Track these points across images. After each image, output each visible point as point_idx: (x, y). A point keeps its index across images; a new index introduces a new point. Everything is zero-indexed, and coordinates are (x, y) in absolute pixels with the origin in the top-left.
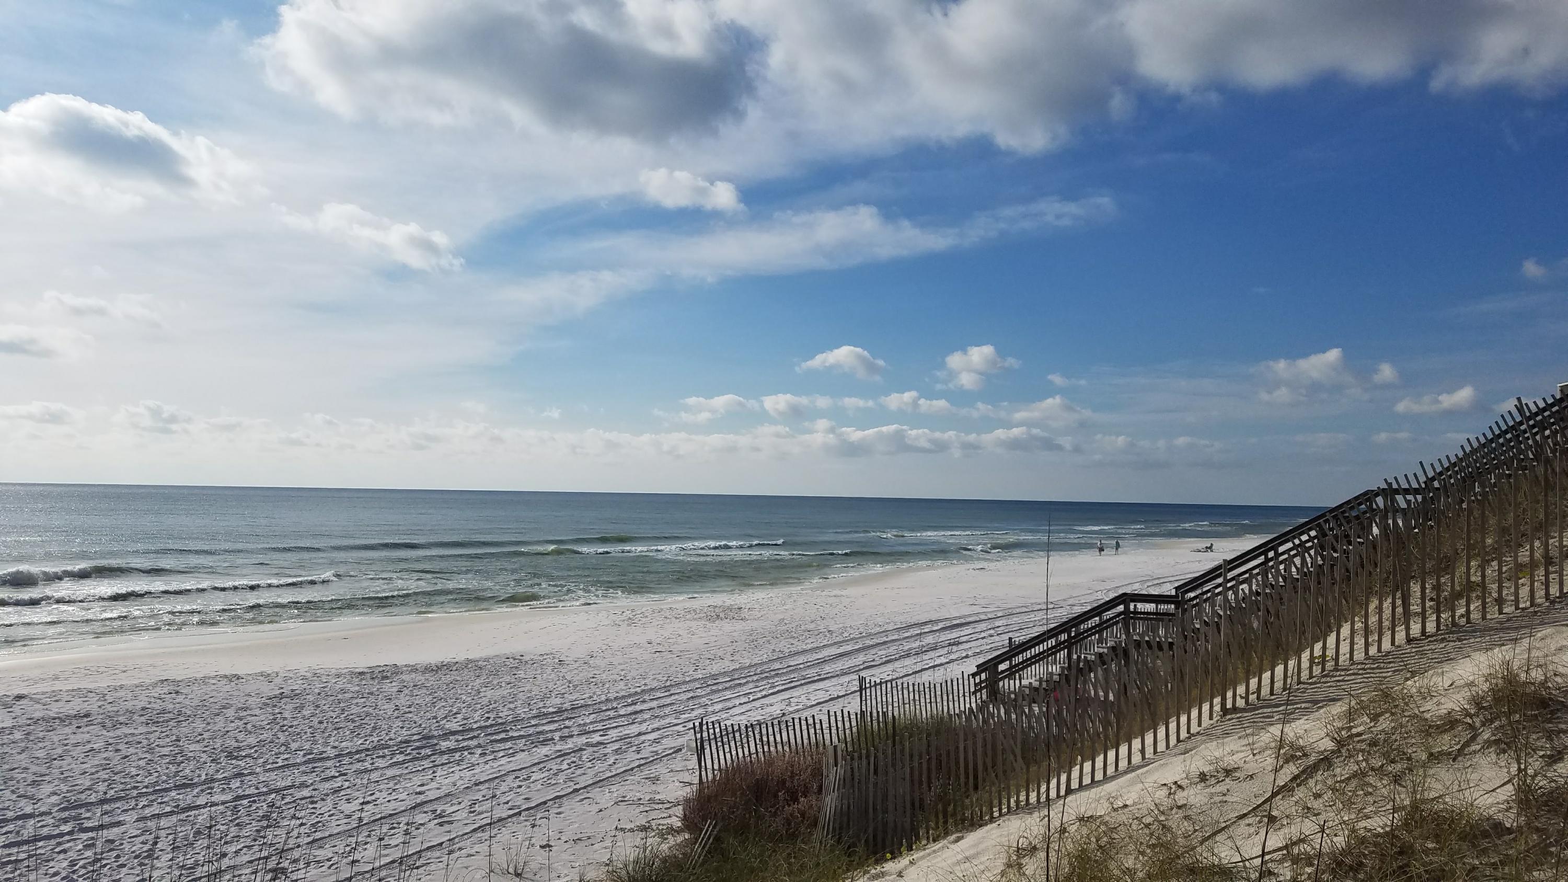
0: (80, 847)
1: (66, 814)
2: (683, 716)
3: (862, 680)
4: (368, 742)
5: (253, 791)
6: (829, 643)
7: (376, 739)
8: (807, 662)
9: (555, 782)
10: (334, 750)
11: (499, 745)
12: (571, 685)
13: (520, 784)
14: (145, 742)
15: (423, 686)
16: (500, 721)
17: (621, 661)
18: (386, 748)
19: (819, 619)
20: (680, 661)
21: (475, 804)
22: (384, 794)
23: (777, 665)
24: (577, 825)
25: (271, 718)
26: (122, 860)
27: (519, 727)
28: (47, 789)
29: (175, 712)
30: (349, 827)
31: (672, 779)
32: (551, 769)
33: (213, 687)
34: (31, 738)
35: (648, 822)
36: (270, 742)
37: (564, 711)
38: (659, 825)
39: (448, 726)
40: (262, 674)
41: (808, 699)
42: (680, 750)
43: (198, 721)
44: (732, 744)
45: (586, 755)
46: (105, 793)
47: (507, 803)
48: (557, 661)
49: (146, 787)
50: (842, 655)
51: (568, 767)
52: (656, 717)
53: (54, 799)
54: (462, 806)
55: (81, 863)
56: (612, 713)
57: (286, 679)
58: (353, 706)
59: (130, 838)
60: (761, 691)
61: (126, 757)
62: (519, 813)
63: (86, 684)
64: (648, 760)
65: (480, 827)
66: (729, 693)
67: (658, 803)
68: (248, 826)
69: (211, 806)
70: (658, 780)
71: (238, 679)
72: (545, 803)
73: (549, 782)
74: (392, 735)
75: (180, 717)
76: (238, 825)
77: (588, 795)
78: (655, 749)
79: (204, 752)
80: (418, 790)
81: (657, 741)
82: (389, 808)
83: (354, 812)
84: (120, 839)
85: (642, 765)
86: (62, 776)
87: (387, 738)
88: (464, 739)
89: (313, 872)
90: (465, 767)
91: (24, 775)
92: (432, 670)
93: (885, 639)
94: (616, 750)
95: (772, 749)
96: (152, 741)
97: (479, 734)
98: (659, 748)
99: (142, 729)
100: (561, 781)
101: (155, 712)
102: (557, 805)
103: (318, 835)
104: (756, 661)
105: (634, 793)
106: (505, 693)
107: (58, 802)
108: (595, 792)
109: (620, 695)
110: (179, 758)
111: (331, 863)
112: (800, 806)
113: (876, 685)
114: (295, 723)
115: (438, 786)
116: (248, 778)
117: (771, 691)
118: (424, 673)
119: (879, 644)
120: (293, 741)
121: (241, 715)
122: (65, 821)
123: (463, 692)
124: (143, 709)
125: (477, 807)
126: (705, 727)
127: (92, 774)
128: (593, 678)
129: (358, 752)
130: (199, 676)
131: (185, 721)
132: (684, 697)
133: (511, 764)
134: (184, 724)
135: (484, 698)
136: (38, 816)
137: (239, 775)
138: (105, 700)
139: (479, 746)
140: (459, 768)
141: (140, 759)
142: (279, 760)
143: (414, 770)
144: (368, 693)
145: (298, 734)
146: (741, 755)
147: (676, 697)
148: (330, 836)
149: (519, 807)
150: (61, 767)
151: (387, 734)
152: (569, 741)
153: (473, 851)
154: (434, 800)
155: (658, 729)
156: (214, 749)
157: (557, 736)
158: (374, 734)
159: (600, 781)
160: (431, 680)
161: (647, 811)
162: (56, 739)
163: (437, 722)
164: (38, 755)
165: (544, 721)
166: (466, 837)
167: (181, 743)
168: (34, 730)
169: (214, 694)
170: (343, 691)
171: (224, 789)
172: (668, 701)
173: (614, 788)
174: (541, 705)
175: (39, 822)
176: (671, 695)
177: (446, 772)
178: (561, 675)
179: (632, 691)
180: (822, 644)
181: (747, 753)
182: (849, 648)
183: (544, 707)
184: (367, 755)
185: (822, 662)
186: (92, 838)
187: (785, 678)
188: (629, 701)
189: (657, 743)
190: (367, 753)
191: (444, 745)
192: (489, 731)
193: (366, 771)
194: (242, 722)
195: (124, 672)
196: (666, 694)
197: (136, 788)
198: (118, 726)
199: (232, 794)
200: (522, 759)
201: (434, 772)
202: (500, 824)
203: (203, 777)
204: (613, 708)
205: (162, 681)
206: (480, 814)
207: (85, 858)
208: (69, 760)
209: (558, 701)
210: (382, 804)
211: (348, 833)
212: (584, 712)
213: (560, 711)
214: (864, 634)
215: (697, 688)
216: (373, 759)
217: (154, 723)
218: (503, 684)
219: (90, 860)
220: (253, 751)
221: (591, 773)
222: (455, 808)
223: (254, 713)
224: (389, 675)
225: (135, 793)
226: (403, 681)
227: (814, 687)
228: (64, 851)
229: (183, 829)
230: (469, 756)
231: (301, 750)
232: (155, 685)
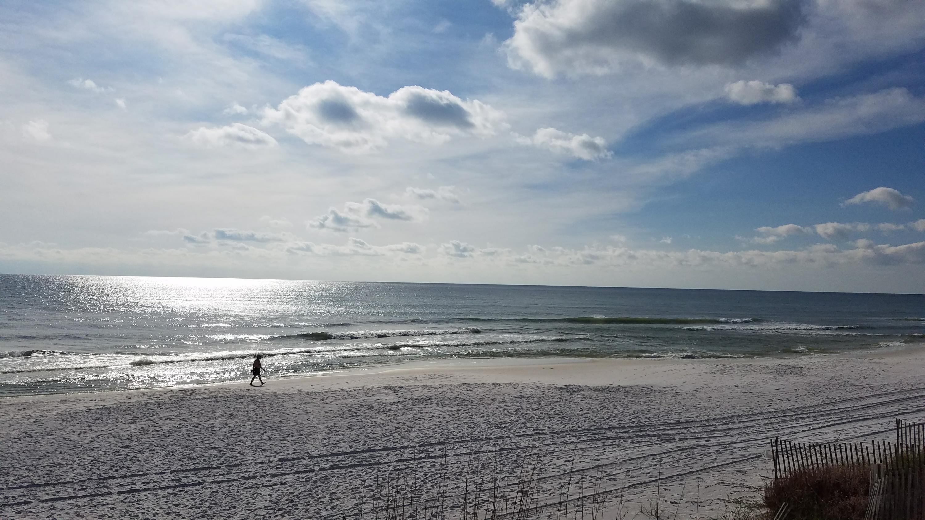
0: (429, 466)
1: (422, 448)
2: (762, 435)
3: (898, 422)
4: (567, 427)
5: (509, 447)
6: (871, 395)
7: (571, 426)
8: (853, 407)
9: (678, 465)
10: (549, 429)
11: (641, 438)
12: (684, 408)
13: (656, 463)
14: (457, 415)
15: (595, 399)
16: (641, 424)
17: (717, 396)
18: (577, 432)
19: (862, 378)
20: (758, 400)
21: (629, 471)
22: (577, 458)
23: (831, 408)
24: (692, 493)
25: (517, 408)
26: (448, 476)
27: (653, 429)
28: (414, 435)
29: (470, 400)
30: (559, 474)
31: (756, 474)
32: (674, 457)
33: (488, 389)
34: (406, 408)
35: (740, 498)
36: (516, 421)
37: (681, 423)
38: (748, 501)
39: (610, 424)
40: (511, 384)
41: (855, 432)
42: (761, 456)
43: (481, 407)
44: (799, 455)
45: (697, 451)
46: (439, 440)
47: (649, 473)
48: (674, 392)
49: (458, 438)
50: (881, 404)
51: (685, 457)
52: (743, 433)
53: (417, 440)
54: (622, 471)
55: (430, 474)
56: (712, 428)
57: (523, 388)
58: (558, 406)
59: (451, 464)
60: (818, 423)
61: (448, 422)
62: (656, 481)
63: (429, 383)
64: (739, 460)
65: (633, 485)
66: (794, 423)
67: (747, 488)
68: (507, 465)
69: (489, 452)
70: (745, 473)
71: (499, 386)
72: (672, 477)
73: (674, 464)
74: (580, 425)
75: (473, 404)
76: (502, 464)
77: (699, 476)
78: (743, 453)
79: (484, 423)
80: (596, 458)
81: (743, 448)
82: (580, 466)
83: (561, 465)
84: (447, 464)
85: (735, 462)
86: (420, 429)
87: (577, 426)
88: (620, 432)
89: (542, 496)
90: (622, 448)
91: (404, 427)
92: (600, 390)
93: (916, 395)
94: (717, 451)
95: (829, 462)
96: (460, 415)
97: (630, 431)
98: (746, 453)
99: (455, 408)
100: (682, 465)
101: (461, 400)
102: (679, 479)
103: (543, 476)
104: (814, 403)
105: (730, 479)
106: (643, 408)
107: (419, 442)
108: (703, 475)
109: (717, 417)
110: (473, 425)
111: (550, 492)
112: (851, 502)
113: (910, 426)
114: (528, 412)
115: (607, 457)
116: (506, 439)
117: (826, 424)
118: (595, 391)
119: (911, 398)
120: (528, 422)
121: (502, 405)
122: (422, 451)
123: (618, 405)
124: (455, 398)
125: (630, 473)
126: (779, 443)
127: (433, 429)
128: (699, 405)
129: (562, 432)
130: (480, 383)
131: (475, 406)
132: (762, 423)
133: (649, 451)
134: (475, 407)
135: (631, 410)
136: (410, 448)
137: (502, 437)
138: (438, 392)
139: (629, 437)
140: (618, 448)
141: (455, 424)
142: (521, 431)
143: (593, 446)
144: (565, 400)
145: (530, 418)
146: (805, 463)
147: (756, 422)
148: (549, 477)
149: (656, 477)
150: (419, 424)
151: (577, 424)
152: (685, 441)
153: (629, 499)
154: (605, 465)
155: (745, 441)
156: (489, 422)
157: (677, 438)
158: (570, 423)
159: (707, 469)
160: (599, 396)
161: (739, 491)
162: (417, 409)
163: (604, 420)
164: (409, 417)
165: (669, 428)
166: (625, 489)
167: (473, 417)
168: (407, 404)
169: (488, 393)
170: (552, 397)
171: (495, 444)
172: (751, 424)
173: (716, 474)
174: (666, 418)
175: (410, 450)
176: (753, 420)
177: (611, 450)
178: (678, 401)
179: (726, 415)
180: (865, 395)
181: (810, 463)
182: (887, 399)
183: (668, 419)
184: (567, 434)
185: (865, 408)
186: (434, 462)
187: (837, 416)
188: (724, 421)
189: (744, 450)
190: (567, 433)
191: (609, 434)
192: (635, 429)
193: (567, 443)
194: (502, 409)
195: (446, 378)
196: (749, 419)
197: (453, 438)
198: (444, 406)
199: (499, 447)
200: (656, 449)
201: (604, 449)
202: (645, 485)
203: (485, 436)
204: (713, 425)
205: (464, 384)
206: (632, 477)
207: (431, 472)
208: (423, 420)
209: (677, 416)
210: (576, 463)
211: (559, 477)
212: (694, 425)
213: (678, 423)
214: (899, 390)
215: (771, 418)
216: (570, 437)
217: (460, 405)
218: (642, 403)
219: (434, 473)
220: (508, 425)
221: (701, 463)
222: (618, 472)
223: (508, 405)
224: (576, 390)
225: (453, 441)
226: (584, 395)
227: (859, 424)
228: (422, 467)
229: (476, 462)
230: (624, 442)
231: (532, 428)
232: (460, 386)
